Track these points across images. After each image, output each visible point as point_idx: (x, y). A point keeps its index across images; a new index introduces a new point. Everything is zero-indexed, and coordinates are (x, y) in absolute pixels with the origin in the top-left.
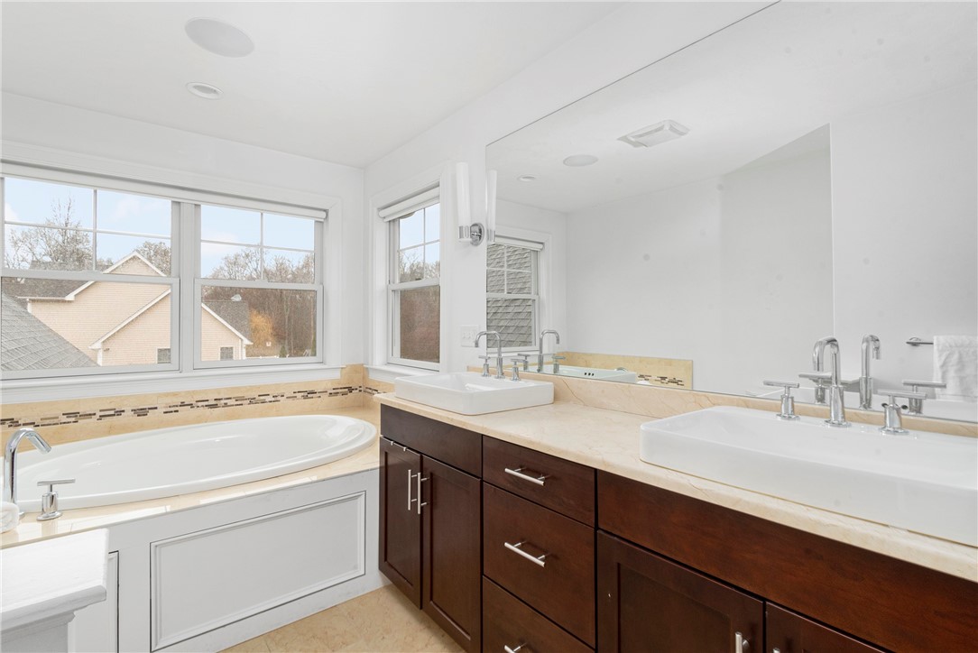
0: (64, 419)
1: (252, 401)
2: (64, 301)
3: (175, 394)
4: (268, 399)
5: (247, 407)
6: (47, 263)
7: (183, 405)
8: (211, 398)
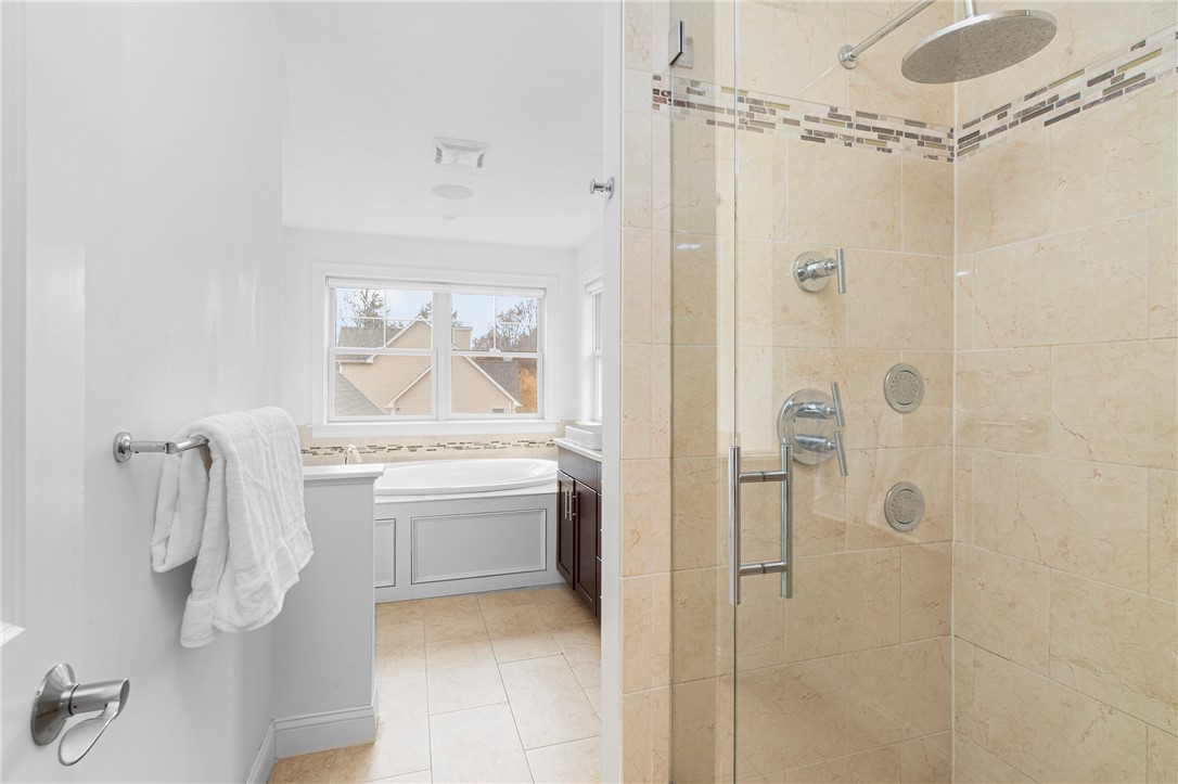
0: (368, 450)
1: (486, 446)
2: (364, 364)
3: (434, 437)
4: (498, 445)
5: (482, 451)
6: (351, 328)
7: (439, 445)
8: (458, 441)
